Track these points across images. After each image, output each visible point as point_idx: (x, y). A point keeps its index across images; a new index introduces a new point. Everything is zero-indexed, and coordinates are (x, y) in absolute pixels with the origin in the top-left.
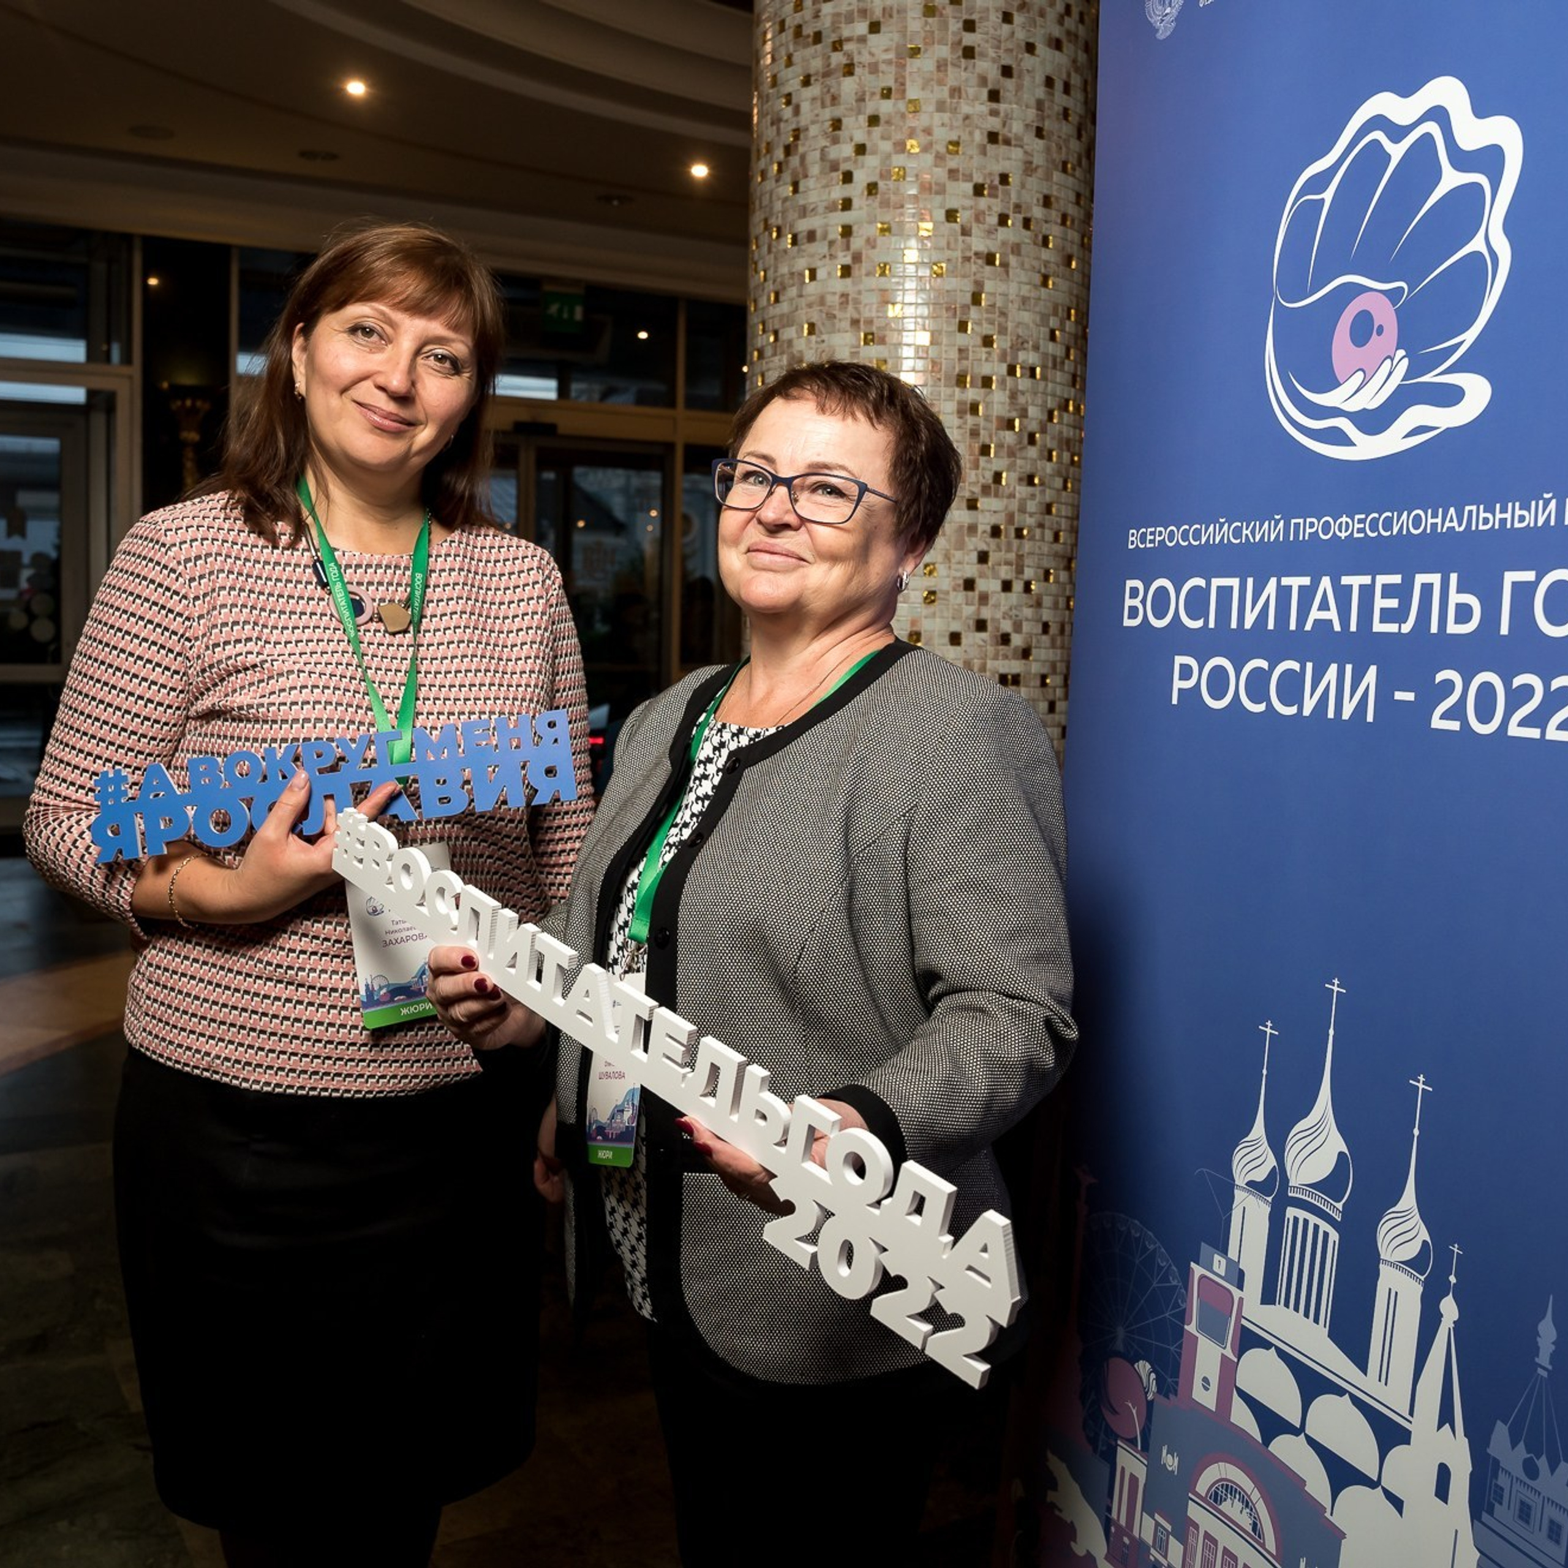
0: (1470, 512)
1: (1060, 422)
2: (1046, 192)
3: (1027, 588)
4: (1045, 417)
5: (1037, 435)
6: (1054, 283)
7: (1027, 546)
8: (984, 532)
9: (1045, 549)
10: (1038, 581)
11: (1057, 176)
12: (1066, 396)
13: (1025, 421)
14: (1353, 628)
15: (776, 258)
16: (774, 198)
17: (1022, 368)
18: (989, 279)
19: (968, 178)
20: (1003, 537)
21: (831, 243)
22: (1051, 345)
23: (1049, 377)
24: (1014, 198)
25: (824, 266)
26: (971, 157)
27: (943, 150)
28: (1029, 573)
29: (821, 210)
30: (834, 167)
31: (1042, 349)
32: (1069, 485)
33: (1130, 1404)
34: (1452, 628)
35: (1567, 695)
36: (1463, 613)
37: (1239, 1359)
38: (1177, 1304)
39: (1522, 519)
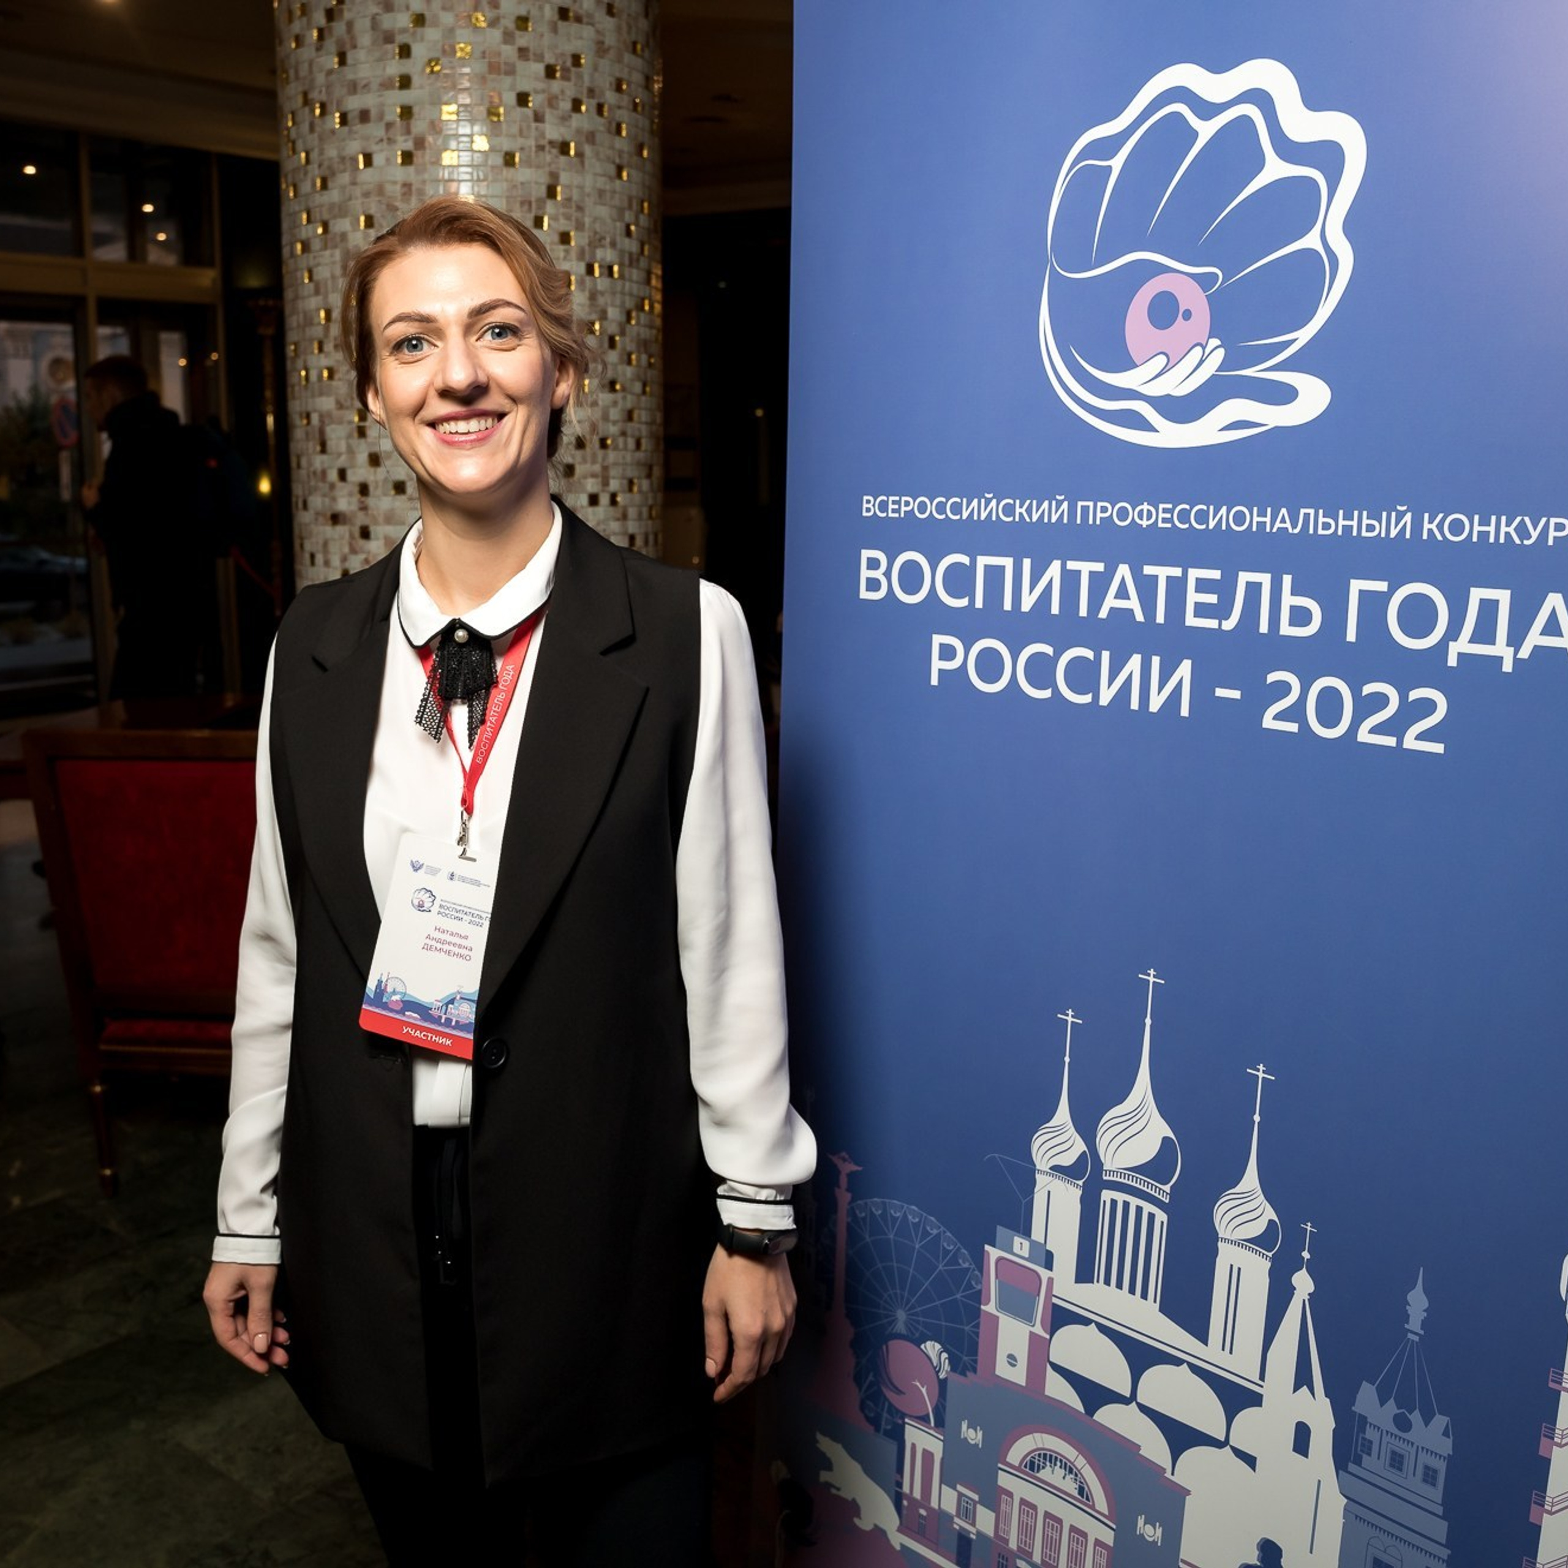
0: (1307, 516)
1: (638, 323)
2: (618, 75)
3: (613, 501)
4: (624, 318)
5: (617, 338)
6: (628, 175)
7: (612, 456)
8: (569, 444)
9: (629, 459)
10: (623, 492)
11: (628, 57)
12: (642, 294)
13: (605, 323)
14: (1160, 619)
15: (321, 139)
16: (315, 69)
17: (600, 267)
18: (564, 170)
19: (539, 58)
20: (588, 450)
21: (389, 126)
22: (627, 240)
23: (627, 275)
24: (587, 82)
25: (382, 151)
26: (542, 36)
27: (511, 26)
28: (614, 485)
29: (374, 86)
30: (389, 38)
31: (619, 246)
32: (648, 389)
33: (918, 1384)
34: (1286, 629)
35: (1428, 707)
36: (1300, 617)
37: (1052, 1335)
38: (969, 1286)
39: (1371, 528)
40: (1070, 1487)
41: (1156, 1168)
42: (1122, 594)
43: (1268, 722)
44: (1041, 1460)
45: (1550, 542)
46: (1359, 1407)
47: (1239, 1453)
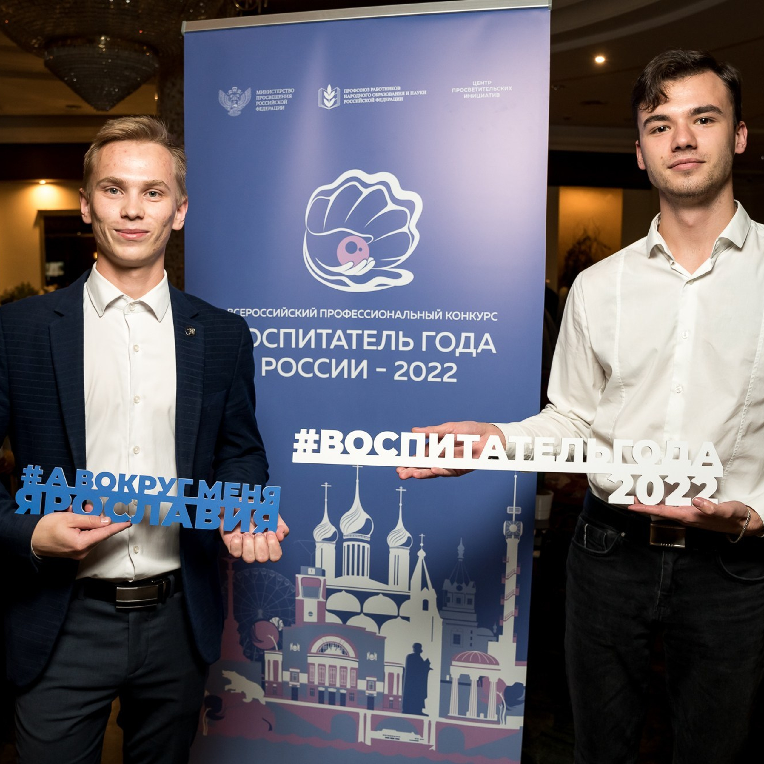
0: (407, 313)
14: (354, 347)
33: (270, 636)
34: (401, 348)
35: (451, 368)
36: (406, 344)
37: (327, 599)
38: (290, 592)
39: (429, 316)
40: (339, 652)
41: (364, 530)
42: (339, 339)
43: (397, 377)
44: (326, 646)
45: (485, 319)
46: (444, 588)
47: (403, 618)
